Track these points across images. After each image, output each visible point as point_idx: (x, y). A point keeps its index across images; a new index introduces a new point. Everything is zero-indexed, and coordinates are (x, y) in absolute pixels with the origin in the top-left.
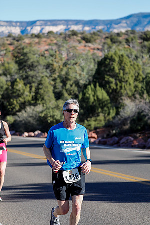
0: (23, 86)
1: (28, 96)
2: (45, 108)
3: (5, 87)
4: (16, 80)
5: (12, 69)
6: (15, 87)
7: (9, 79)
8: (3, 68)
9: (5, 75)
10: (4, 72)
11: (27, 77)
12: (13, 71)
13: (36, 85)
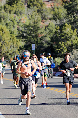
0: (71, 29)
1: (75, 39)
4: (64, 25)
5: (62, 13)
7: (58, 23)
8: (53, 12)
9: (55, 19)
10: (54, 16)
12: (62, 15)
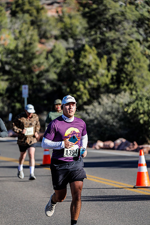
0: (96, 57)
1: (104, 75)
2: (134, 97)
3: (64, 59)
6: (81, 59)
9: (64, 37)
10: (62, 33)
11: (103, 42)
13: (119, 55)
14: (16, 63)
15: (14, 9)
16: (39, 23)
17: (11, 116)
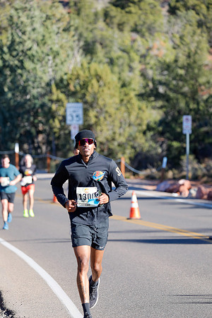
14: (174, 82)
15: (173, 4)
16: (208, 25)
17: (165, 160)
